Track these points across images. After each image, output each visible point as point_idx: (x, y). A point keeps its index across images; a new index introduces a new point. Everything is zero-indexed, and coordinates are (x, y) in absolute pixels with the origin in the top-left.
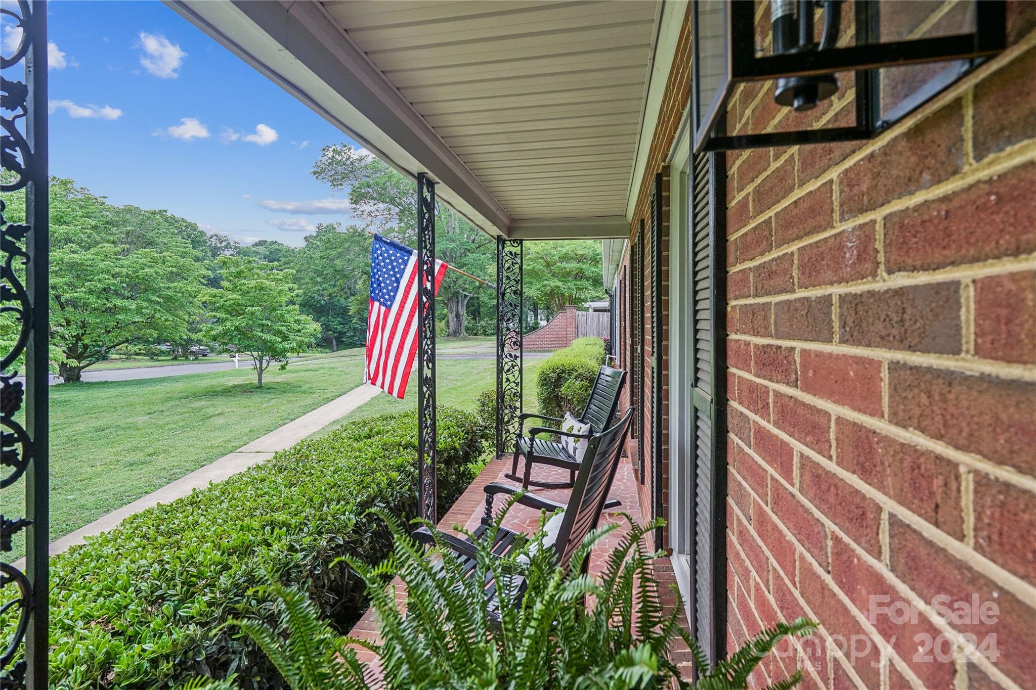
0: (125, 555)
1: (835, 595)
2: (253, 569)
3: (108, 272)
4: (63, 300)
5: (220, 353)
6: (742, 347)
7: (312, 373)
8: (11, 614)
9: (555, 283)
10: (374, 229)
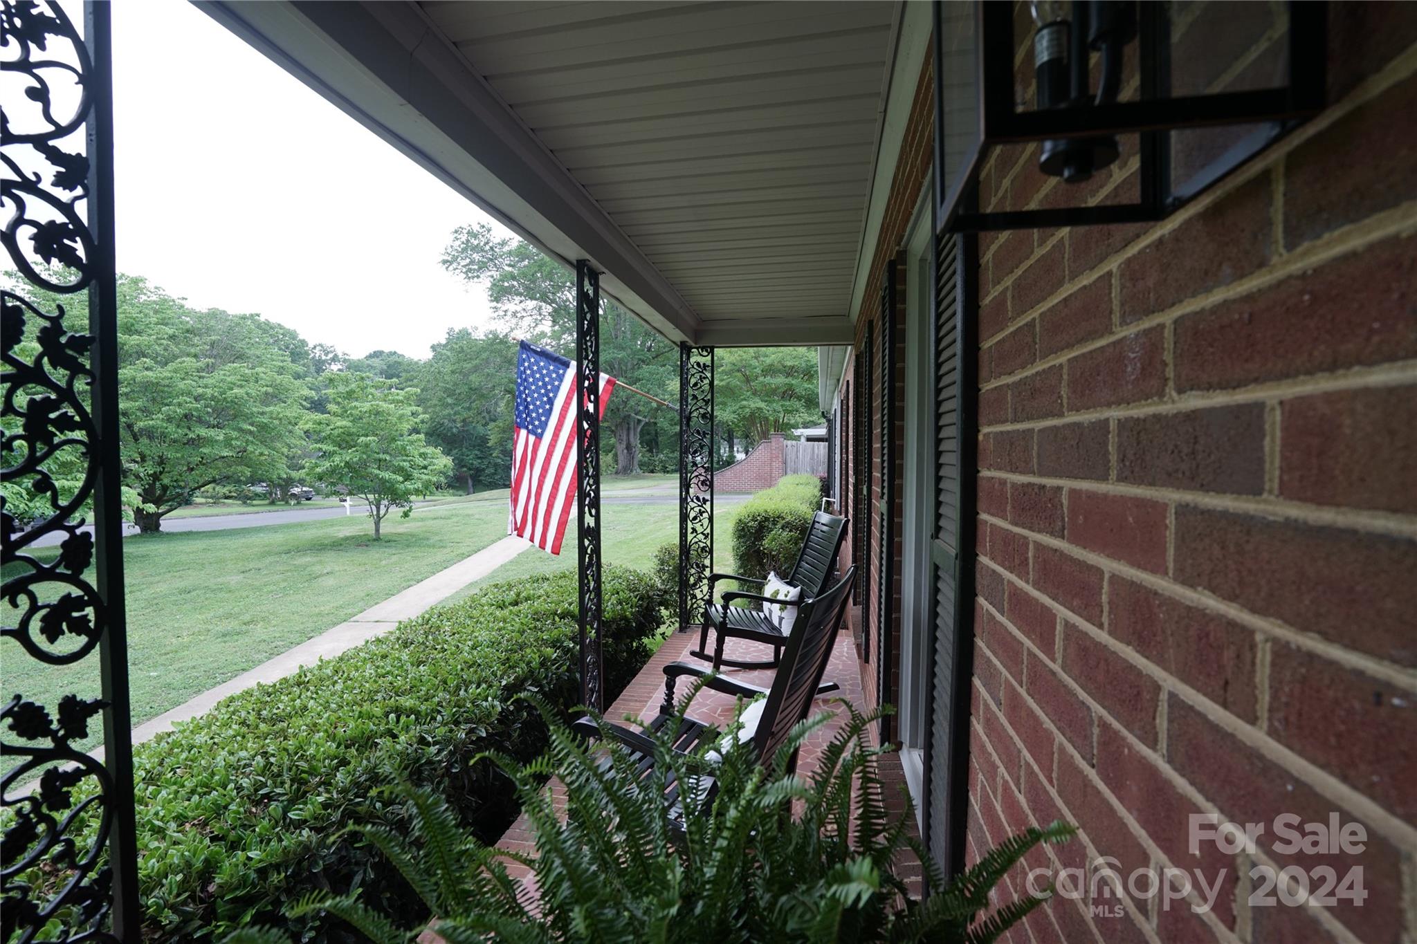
0: (221, 745)
1: (1099, 792)
2: (376, 765)
3: (189, 394)
4: (136, 429)
5: (327, 496)
6: (996, 485)
7: (442, 522)
8: (90, 813)
9: (757, 403)
10: (521, 335)
